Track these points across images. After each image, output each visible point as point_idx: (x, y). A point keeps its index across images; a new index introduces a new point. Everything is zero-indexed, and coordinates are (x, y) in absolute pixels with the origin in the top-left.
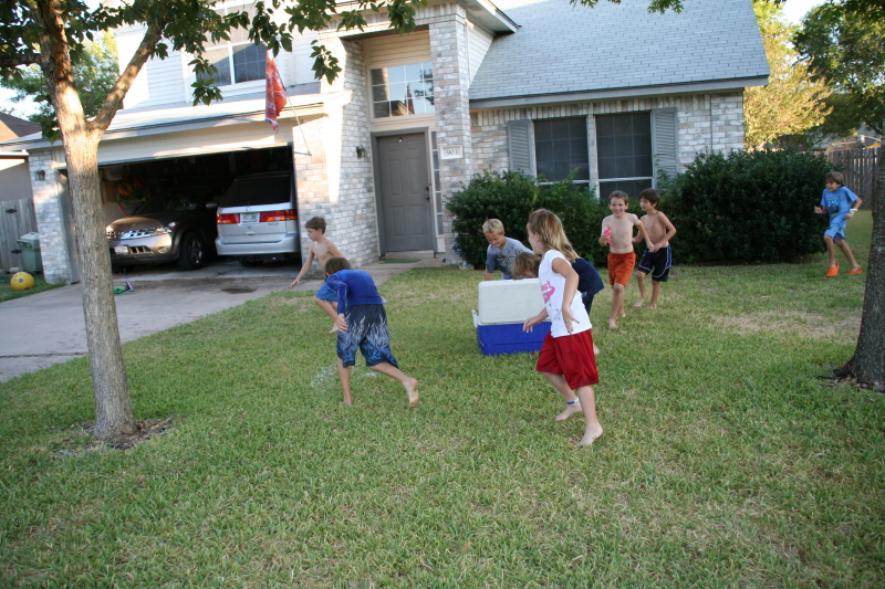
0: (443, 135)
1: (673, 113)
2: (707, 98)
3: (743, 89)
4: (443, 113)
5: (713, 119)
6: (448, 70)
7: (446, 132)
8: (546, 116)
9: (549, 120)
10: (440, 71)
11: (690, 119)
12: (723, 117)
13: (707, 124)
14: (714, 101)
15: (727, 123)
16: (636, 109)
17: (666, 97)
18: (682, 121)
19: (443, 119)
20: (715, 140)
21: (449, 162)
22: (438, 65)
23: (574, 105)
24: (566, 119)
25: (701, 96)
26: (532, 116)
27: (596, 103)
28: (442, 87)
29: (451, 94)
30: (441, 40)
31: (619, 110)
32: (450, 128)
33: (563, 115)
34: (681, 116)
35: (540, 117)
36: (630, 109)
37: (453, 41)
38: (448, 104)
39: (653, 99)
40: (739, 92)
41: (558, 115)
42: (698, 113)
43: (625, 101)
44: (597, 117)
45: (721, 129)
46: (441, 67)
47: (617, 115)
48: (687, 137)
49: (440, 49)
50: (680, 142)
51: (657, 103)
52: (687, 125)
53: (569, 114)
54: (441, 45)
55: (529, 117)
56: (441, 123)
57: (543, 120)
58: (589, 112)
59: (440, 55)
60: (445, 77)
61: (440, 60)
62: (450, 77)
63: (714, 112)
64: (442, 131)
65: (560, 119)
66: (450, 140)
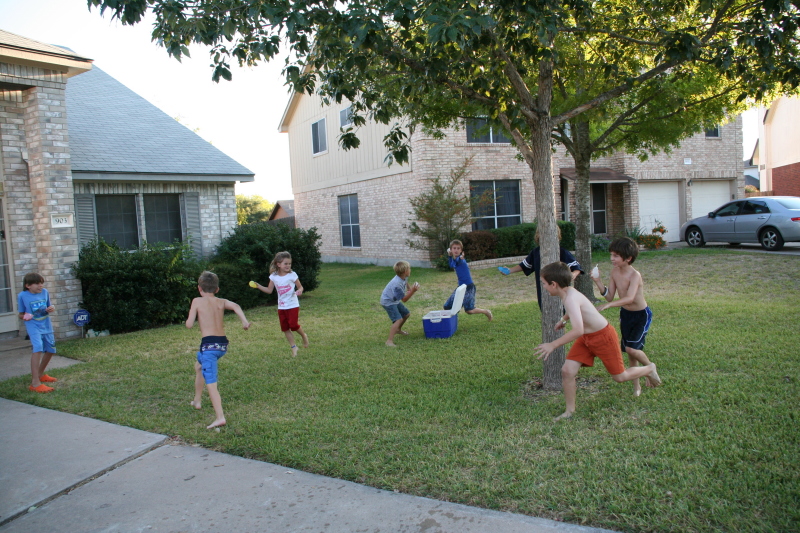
0: (53, 202)
1: (196, 196)
2: (215, 186)
3: (234, 182)
4: (53, 180)
5: (219, 203)
6: (57, 137)
7: (57, 200)
8: (106, 192)
9: (109, 195)
10: (50, 137)
11: (207, 202)
12: (225, 202)
13: (216, 206)
14: (221, 189)
15: (228, 206)
16: (173, 191)
17: (192, 184)
18: (202, 203)
19: (54, 186)
20: (222, 218)
21: (60, 230)
22: (47, 131)
23: (129, 184)
24: (122, 195)
25: (212, 185)
26: (95, 191)
27: (145, 184)
28: (51, 154)
29: (61, 161)
30: (49, 106)
31: (162, 192)
32: (61, 196)
33: (120, 192)
34: (201, 198)
35: (102, 192)
36: (169, 192)
37: (63, 109)
38: (58, 172)
39: (183, 184)
40: (231, 185)
41: (116, 192)
42: (210, 197)
43: (166, 184)
44: (144, 195)
45: (225, 211)
46: (50, 134)
47: (160, 195)
48: (206, 216)
49: (49, 114)
50: (203, 219)
51: (186, 189)
52: (205, 206)
53: (125, 192)
54: (50, 111)
55: (92, 192)
56: (51, 190)
57: (104, 196)
58: (139, 191)
59: (49, 121)
60: (55, 144)
61: (48, 126)
62: (59, 144)
63: (221, 198)
64: (52, 199)
65: (118, 195)
66: (61, 208)
